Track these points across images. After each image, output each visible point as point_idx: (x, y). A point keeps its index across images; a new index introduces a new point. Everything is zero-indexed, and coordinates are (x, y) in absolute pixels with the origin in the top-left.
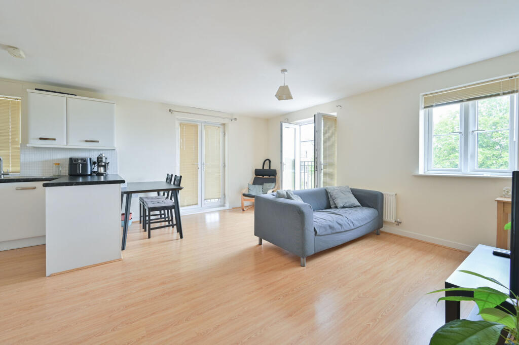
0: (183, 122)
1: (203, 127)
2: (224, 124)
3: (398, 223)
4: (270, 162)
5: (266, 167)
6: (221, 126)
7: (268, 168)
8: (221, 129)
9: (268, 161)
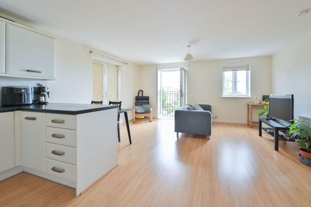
0: (94, 61)
1: (106, 66)
2: (117, 66)
3: (216, 117)
4: (142, 92)
5: (140, 95)
6: (116, 67)
7: (141, 96)
8: (116, 69)
9: (141, 91)
